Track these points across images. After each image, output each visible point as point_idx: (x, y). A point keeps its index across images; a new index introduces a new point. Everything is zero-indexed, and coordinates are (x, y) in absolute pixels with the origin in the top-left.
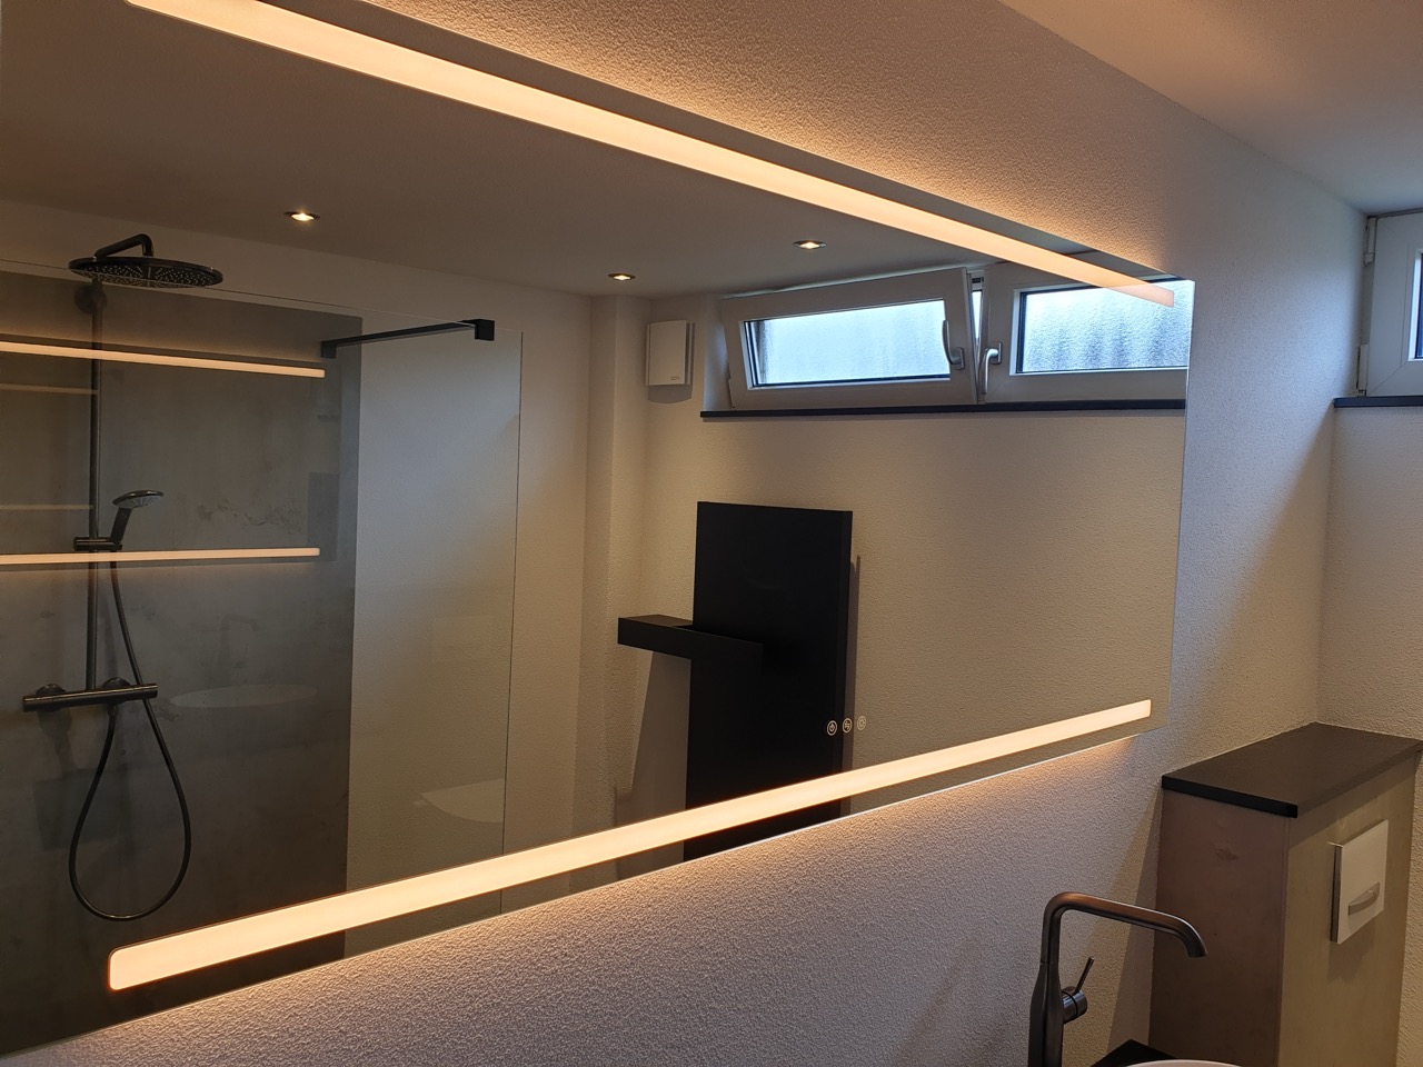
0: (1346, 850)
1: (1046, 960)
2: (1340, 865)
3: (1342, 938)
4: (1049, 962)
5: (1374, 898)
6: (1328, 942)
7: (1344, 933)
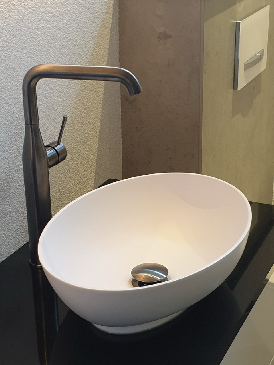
0: (243, 24)
1: (29, 123)
2: (239, 36)
3: (240, 87)
4: (31, 124)
5: (260, 58)
6: (232, 90)
7: (242, 84)
